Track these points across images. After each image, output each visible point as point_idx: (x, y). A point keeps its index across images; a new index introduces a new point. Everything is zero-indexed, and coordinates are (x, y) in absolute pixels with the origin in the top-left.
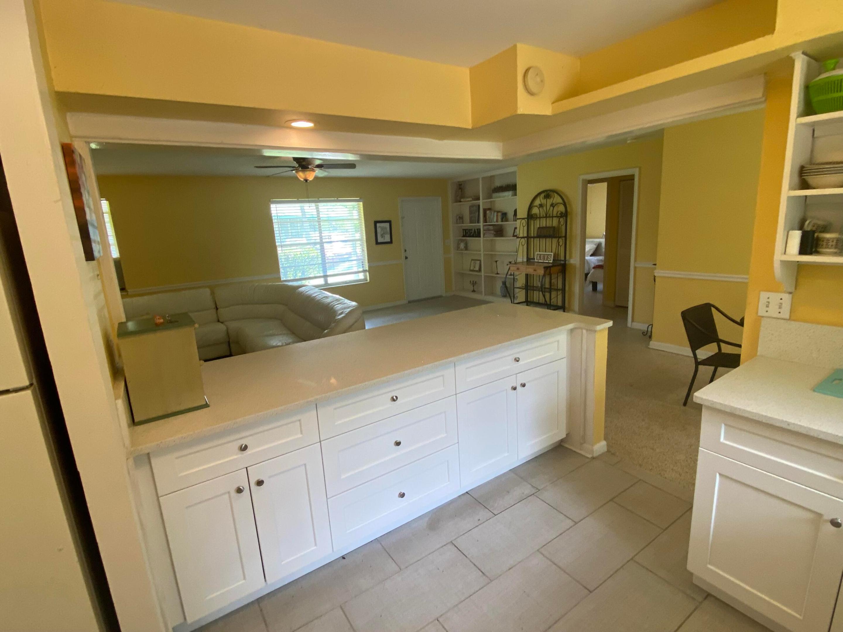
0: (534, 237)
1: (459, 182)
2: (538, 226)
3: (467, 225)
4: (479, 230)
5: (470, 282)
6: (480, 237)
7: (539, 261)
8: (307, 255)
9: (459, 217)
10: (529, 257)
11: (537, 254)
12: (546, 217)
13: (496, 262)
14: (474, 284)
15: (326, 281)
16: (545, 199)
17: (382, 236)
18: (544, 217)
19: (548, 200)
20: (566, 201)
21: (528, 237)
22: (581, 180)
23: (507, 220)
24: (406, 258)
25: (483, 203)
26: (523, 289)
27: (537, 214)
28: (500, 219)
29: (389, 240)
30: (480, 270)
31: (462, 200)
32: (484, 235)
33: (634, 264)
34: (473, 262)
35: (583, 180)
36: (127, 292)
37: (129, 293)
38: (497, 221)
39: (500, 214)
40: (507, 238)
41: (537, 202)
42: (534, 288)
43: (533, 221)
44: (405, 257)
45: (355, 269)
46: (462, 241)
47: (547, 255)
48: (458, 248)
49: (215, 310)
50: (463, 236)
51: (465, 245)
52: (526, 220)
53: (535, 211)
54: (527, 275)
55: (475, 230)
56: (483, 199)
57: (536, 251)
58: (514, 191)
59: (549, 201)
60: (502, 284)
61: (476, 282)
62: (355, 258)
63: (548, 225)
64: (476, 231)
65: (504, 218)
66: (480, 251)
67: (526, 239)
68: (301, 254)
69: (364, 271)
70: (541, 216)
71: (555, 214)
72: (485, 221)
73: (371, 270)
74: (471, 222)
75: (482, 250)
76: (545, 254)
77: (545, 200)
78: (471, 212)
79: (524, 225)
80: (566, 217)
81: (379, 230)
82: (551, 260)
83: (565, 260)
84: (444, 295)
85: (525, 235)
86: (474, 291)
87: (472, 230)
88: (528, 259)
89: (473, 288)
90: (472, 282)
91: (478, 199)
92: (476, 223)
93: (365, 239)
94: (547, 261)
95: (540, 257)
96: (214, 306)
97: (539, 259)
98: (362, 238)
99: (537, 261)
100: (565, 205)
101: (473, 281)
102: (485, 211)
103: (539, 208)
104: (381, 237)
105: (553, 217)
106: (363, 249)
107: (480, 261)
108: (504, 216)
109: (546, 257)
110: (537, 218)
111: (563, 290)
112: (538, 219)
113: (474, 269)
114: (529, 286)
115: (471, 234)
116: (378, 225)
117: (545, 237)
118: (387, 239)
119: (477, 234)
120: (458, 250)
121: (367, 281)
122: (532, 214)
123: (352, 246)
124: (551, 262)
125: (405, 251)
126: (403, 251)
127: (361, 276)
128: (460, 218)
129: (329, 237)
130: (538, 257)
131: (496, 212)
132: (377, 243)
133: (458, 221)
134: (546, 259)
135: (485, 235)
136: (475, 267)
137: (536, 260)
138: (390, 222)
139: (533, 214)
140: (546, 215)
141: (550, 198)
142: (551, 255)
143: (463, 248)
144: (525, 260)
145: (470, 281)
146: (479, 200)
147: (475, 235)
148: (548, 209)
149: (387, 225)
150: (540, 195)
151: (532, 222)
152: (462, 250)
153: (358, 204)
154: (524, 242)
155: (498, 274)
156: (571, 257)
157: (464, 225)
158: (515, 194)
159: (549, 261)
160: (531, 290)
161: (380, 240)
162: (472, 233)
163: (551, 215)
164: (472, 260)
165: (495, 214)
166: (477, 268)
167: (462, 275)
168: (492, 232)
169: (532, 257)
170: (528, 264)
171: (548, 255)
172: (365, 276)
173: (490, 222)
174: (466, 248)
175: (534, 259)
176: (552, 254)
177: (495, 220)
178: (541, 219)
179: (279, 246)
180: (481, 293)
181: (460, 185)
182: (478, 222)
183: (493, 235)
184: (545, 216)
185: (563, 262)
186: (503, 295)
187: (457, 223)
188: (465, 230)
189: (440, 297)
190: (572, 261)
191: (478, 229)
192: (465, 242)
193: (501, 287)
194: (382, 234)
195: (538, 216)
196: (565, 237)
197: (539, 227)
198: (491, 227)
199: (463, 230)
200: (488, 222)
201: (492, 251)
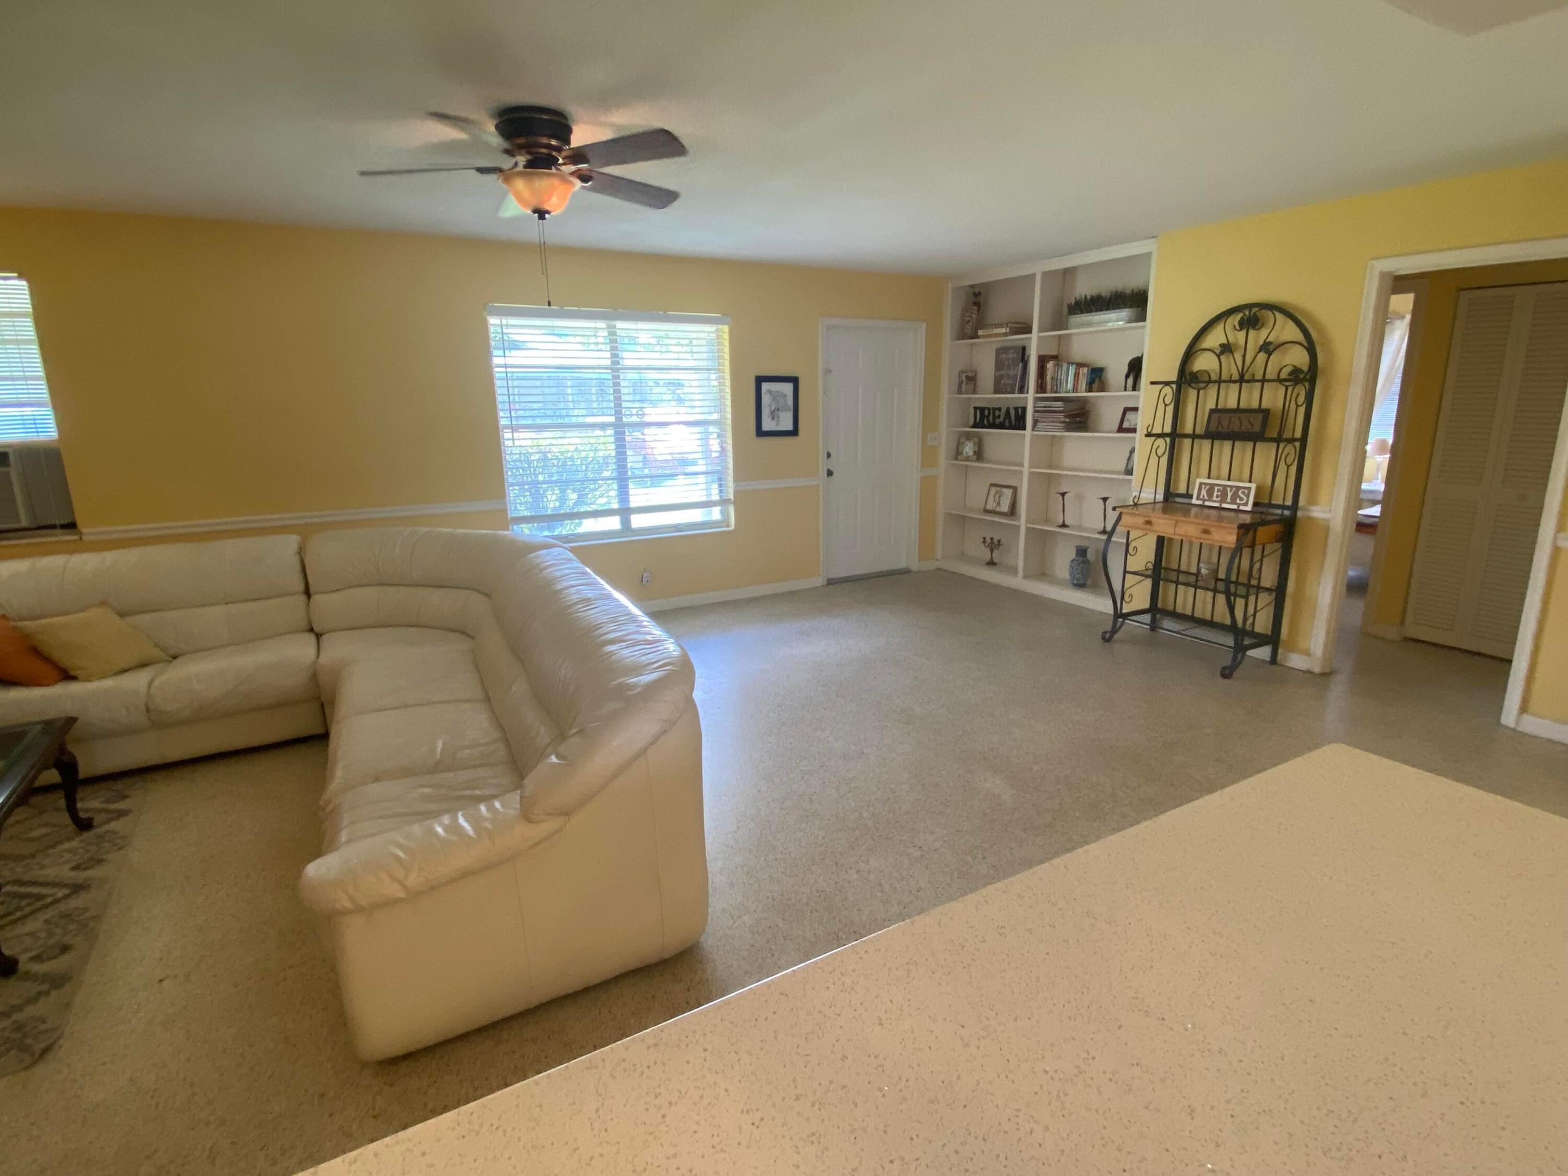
0: (1194, 436)
1: (972, 286)
2: (1211, 404)
3: (986, 396)
4: (1020, 411)
5: (982, 540)
6: (1024, 428)
7: (1207, 503)
8: (591, 454)
9: (967, 377)
10: (1171, 490)
11: (1201, 484)
12: (1241, 380)
13: (1063, 495)
14: (994, 545)
15: (626, 523)
16: (1241, 329)
17: (773, 416)
18: (1235, 382)
19: (1252, 332)
20: (1314, 336)
21: (1175, 436)
22: (1376, 273)
23: (1102, 389)
24: (830, 473)
25: (1040, 339)
26: (1147, 576)
27: (1211, 372)
28: (1083, 384)
29: (790, 427)
30: (1013, 512)
31: (980, 332)
32: (1035, 422)
33: (1555, 539)
34: (993, 490)
35: (1383, 275)
36: (80, 534)
37: (84, 538)
38: (1075, 389)
39: (1085, 370)
40: (1096, 434)
41: (1215, 339)
42: (1181, 577)
43: (1195, 392)
44: (826, 472)
45: (700, 497)
46: (968, 436)
47: (1234, 489)
48: (958, 454)
49: (303, 598)
50: (975, 426)
51: (976, 449)
52: (1174, 386)
53: (1204, 363)
54: (1161, 541)
55: (1008, 409)
56: (1040, 330)
57: (1198, 476)
58: (1134, 309)
59: (1257, 337)
60: (1077, 555)
61: (999, 541)
62: (703, 469)
63: (1243, 405)
64: (1012, 412)
65: (1096, 382)
66: (1022, 465)
67: (1168, 440)
68: (576, 450)
69: (723, 502)
70: (1224, 377)
71: (1271, 374)
72: (1041, 387)
73: (742, 501)
74: (997, 391)
75: (1026, 463)
76: (1228, 486)
77: (1243, 333)
78: (999, 365)
79: (1168, 400)
80: (1313, 383)
81: (766, 399)
82: (1246, 504)
83: (1295, 506)
84: (915, 566)
85: (1168, 429)
86: (991, 563)
87: (999, 409)
88: (1169, 495)
89: (990, 555)
90: (988, 540)
91: (1028, 330)
92: (1013, 393)
93: (729, 421)
94: (1235, 507)
95: (1210, 493)
96: (301, 587)
97: (1206, 497)
98: (723, 417)
99: (1200, 502)
100: (1311, 348)
101: (992, 539)
102: (1042, 361)
103: (1218, 356)
104: (770, 419)
105: (1263, 381)
106: (724, 445)
107: (1015, 489)
108: (1097, 377)
109: (1230, 495)
110: (1209, 382)
111: (1280, 592)
112: (1211, 385)
113: (998, 509)
114: (1165, 569)
115: (998, 421)
116: (765, 386)
117: (1234, 437)
118: (786, 423)
119: (1016, 421)
120: (956, 459)
121: (728, 526)
122: (1195, 371)
123: (699, 436)
124: (1249, 508)
125: (829, 455)
126: (822, 456)
127: (716, 514)
128: (969, 380)
129: (640, 412)
130: (1204, 492)
131: (1074, 366)
132: (760, 433)
133: (963, 386)
134: (1229, 500)
135: (1039, 425)
136: (999, 504)
137: (1194, 501)
138: (794, 381)
139: (1197, 372)
140: (1242, 376)
141: (1257, 327)
142: (1249, 489)
143: (971, 453)
144: (1160, 497)
145: (984, 538)
146: (1030, 332)
147: (1007, 424)
148: (1248, 359)
149: (788, 388)
150: (1225, 318)
151: (1192, 394)
152: (968, 459)
153: (717, 330)
154: (1164, 449)
155: (1064, 525)
156: (1313, 501)
157: (977, 396)
158: (1142, 317)
159: (1239, 505)
160: (1168, 581)
161: (767, 425)
162: (999, 417)
163: (1259, 376)
164: (992, 485)
165: (1072, 370)
166: (1005, 508)
167: (960, 521)
168: (1061, 417)
169: (1182, 489)
170: (1165, 511)
171: (1239, 488)
172: (724, 513)
173: (1056, 392)
174: (979, 455)
175: (1191, 497)
176: (1253, 486)
177: (1070, 386)
178: (1222, 385)
179: (506, 427)
180: (1013, 570)
181: (977, 295)
182: (1022, 389)
183: (1064, 425)
184: (1236, 376)
185: (1287, 513)
186: (1075, 582)
187: (960, 392)
188: (982, 410)
189: (907, 571)
190: (1317, 512)
191: (1016, 409)
192: (976, 440)
193: (1073, 561)
194: (773, 409)
195: (1214, 377)
196: (1304, 440)
197: (1214, 407)
198: (1060, 403)
199: (975, 408)
200: (1049, 387)
201: (1051, 466)
